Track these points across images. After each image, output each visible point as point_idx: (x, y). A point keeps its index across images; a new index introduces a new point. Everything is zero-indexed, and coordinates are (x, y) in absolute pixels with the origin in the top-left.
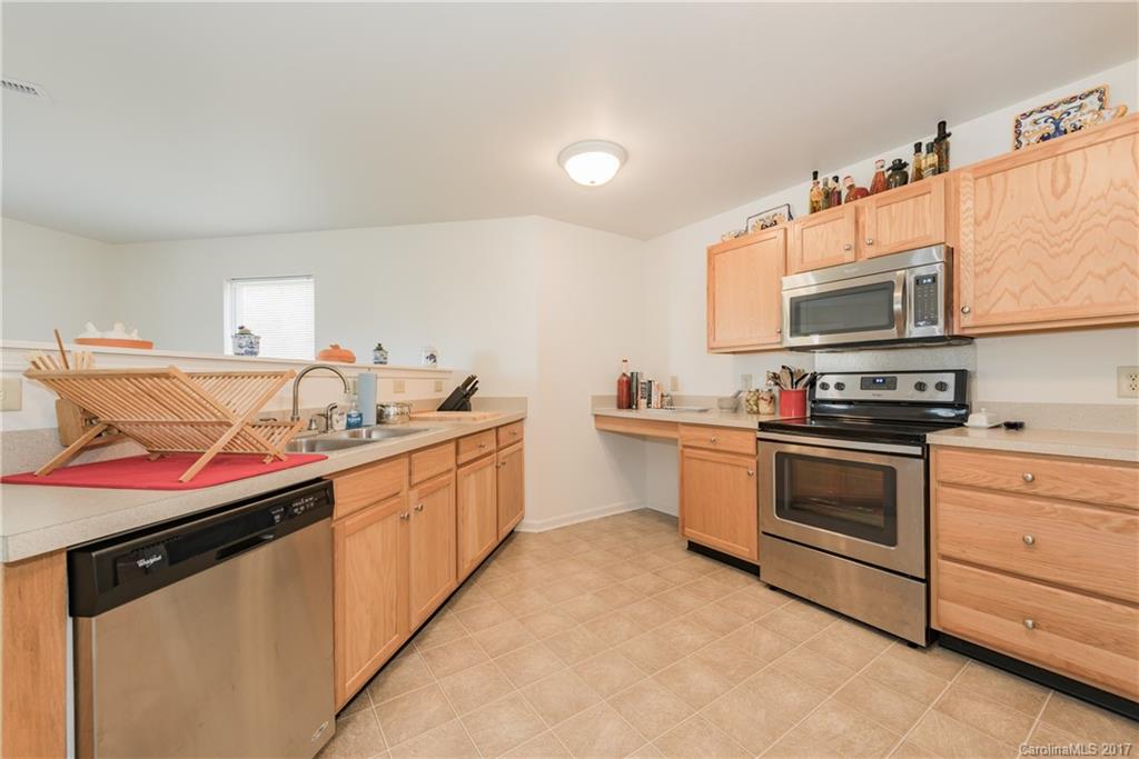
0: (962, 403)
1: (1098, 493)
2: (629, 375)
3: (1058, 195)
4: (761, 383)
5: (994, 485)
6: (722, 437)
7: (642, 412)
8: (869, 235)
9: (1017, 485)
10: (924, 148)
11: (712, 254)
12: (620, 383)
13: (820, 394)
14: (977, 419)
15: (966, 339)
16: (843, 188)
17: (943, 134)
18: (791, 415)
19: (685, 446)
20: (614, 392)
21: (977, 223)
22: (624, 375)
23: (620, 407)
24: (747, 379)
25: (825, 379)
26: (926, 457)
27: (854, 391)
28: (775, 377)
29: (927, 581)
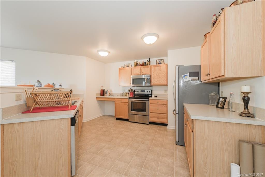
0: (151, 94)
1: (163, 103)
2: (103, 89)
3: (160, 71)
4: (127, 91)
5: (155, 103)
6: (123, 100)
7: (106, 96)
8: (142, 71)
9: (157, 103)
10: (148, 61)
11: (120, 69)
12: (101, 91)
13: (135, 93)
14: (153, 96)
15: (152, 86)
16: (139, 63)
17: (150, 60)
18: (132, 96)
19: (116, 102)
20: (100, 93)
21: (153, 72)
22: (102, 89)
23: (101, 95)
24: (124, 90)
25: (136, 91)
26: (149, 101)
27: (140, 92)
28: (129, 90)
29: (149, 116)
